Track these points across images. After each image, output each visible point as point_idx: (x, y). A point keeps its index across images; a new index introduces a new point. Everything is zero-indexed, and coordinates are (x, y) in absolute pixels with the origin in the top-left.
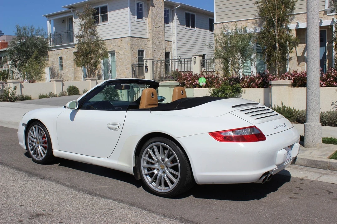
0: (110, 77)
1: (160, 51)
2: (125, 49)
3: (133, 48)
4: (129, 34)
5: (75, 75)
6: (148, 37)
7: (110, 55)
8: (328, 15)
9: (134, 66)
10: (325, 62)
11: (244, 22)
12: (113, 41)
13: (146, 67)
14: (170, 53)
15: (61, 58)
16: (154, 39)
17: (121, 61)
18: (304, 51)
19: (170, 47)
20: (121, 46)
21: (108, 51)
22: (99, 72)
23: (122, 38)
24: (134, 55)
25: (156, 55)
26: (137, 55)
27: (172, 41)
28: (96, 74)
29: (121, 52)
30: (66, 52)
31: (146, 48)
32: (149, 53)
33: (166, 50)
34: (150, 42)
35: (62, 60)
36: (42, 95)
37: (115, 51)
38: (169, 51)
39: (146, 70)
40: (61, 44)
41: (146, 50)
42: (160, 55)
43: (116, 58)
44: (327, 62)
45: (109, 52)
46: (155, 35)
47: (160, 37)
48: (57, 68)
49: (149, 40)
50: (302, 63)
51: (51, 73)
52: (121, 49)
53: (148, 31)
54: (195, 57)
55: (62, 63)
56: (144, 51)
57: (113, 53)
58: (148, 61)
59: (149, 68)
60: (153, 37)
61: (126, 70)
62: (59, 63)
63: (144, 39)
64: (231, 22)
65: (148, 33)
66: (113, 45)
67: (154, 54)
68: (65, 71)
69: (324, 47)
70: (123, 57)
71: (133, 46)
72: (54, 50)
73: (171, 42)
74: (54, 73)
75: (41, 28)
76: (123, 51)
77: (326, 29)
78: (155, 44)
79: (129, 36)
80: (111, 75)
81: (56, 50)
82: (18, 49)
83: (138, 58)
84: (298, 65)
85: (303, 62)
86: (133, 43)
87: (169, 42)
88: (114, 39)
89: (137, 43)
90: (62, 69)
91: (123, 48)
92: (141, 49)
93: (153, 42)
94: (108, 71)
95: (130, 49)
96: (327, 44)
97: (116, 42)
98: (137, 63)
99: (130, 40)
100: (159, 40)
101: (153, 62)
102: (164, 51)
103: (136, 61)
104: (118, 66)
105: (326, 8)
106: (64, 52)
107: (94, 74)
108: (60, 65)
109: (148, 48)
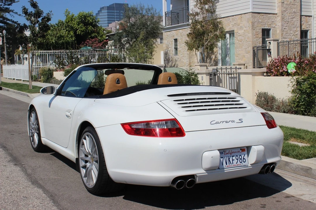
0: (228, 63)
1: (293, 29)
2: (245, 29)
3: (255, 26)
4: (251, 9)
5: (190, 60)
6: (276, 12)
7: (228, 36)
9: (255, 48)
12: (232, 18)
13: (269, 50)
14: (308, 31)
15: (176, 40)
16: (284, 14)
17: (240, 43)
19: (310, 23)
20: (241, 25)
21: (226, 30)
22: (216, 57)
23: (242, 15)
24: (257, 35)
25: (287, 35)
26: (260, 35)
27: (311, 16)
28: (213, 60)
29: (241, 32)
30: (181, 33)
31: (274, 26)
32: (278, 32)
33: (303, 27)
34: (279, 19)
35: (177, 42)
36: (139, 82)
37: (234, 31)
38: (307, 29)
39: (269, 53)
40: (178, 24)
41: (273, 29)
42: (292, 35)
43: (236, 40)
45: (227, 32)
46: (286, 9)
47: (293, 11)
48: (172, 52)
49: (277, 15)
51: (165, 58)
52: (241, 28)
53: (276, 5)
55: (177, 46)
56: (271, 30)
57: (232, 33)
58: (272, 42)
59: (272, 51)
60: (283, 12)
61: (246, 54)
62: (174, 47)
63: (270, 15)
65: (276, 7)
66: (232, 23)
67: (284, 33)
68: (180, 55)
70: (243, 38)
71: (256, 24)
72: (169, 31)
73: (310, 18)
74: (168, 58)
75: (150, 7)
76: (243, 30)
78: (285, 21)
79: (251, 11)
80: (229, 60)
81: (171, 31)
82: (126, 31)
83: (261, 39)
86: (256, 20)
87: (308, 18)
88: (233, 16)
89: (260, 20)
90: (176, 54)
91: (243, 27)
92: (266, 28)
93: (283, 19)
94: (226, 56)
95: (251, 28)
97: (236, 19)
98: (261, 45)
99: (251, 17)
100: (292, 15)
101: (278, 44)
102: (299, 29)
103: (259, 42)
104: (237, 49)
106: (179, 34)
107: (211, 59)
108: (175, 48)
109: (276, 26)
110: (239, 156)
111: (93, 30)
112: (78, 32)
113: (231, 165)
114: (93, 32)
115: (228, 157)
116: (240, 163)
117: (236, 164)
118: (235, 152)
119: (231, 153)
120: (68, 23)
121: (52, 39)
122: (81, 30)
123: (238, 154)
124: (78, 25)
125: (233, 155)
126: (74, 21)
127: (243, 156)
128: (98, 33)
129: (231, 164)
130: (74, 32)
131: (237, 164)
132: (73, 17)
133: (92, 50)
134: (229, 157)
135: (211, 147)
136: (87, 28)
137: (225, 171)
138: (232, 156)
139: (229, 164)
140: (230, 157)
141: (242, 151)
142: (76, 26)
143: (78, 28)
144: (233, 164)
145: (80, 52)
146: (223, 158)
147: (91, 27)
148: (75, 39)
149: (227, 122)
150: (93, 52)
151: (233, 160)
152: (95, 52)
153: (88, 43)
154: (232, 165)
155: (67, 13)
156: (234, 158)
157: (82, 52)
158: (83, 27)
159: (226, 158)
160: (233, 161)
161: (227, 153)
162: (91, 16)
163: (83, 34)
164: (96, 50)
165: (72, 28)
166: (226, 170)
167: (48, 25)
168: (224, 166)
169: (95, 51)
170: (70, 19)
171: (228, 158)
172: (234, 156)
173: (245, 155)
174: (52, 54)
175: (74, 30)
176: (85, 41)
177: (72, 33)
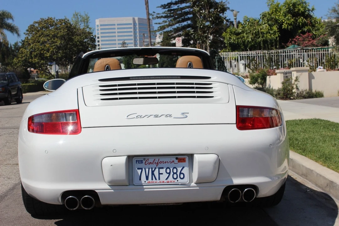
110: (172, 169)
111: (305, 22)
112: (284, 26)
113: (156, 181)
114: (304, 25)
115: (152, 168)
116: (174, 180)
117: (166, 181)
118: (166, 162)
119: (158, 163)
120: (271, 14)
121: (248, 37)
122: (288, 24)
123: (171, 166)
124: (285, 16)
125: (160, 165)
126: (279, 12)
127: (179, 169)
128: (313, 26)
129: (156, 179)
130: (279, 26)
131: (168, 180)
132: (278, 6)
133: (300, 49)
134: (153, 170)
135: (115, 151)
136: (297, 20)
137: (145, 190)
138: (159, 168)
139: (152, 179)
140: (155, 168)
141: (179, 162)
142: (282, 18)
143: (284, 21)
144: (159, 179)
145: (283, 53)
146: (142, 169)
147: (302, 19)
148: (279, 35)
149: (156, 116)
150: (301, 52)
151: (159, 174)
152: (303, 52)
153: (296, 40)
154: (158, 181)
155: (271, 2)
156: (162, 171)
157: (285, 53)
158: (291, 19)
159: (147, 170)
160: (161, 175)
161: (149, 162)
162: (303, 3)
163: (291, 29)
164: (305, 49)
165: (276, 21)
166: (147, 189)
167: (220, 18)
168: (143, 182)
169: (303, 50)
170: (274, 10)
171: (150, 170)
172: (163, 168)
173: (183, 168)
174: (245, 56)
175: (279, 23)
176: (294, 38)
177: (275, 28)
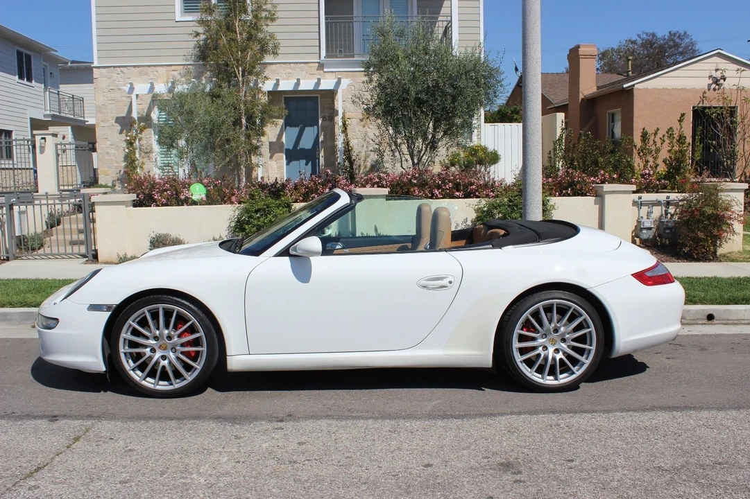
8: (325, 70)
10: (317, 153)
11: (164, 69)
18: (280, 132)
44: (322, 154)
50: (277, 154)
54: (42, 138)
64: (135, 66)
69: (316, 127)
77: (319, 96)
84: (271, 157)
85: (280, 152)
96: (320, 122)
105: (322, 58)
